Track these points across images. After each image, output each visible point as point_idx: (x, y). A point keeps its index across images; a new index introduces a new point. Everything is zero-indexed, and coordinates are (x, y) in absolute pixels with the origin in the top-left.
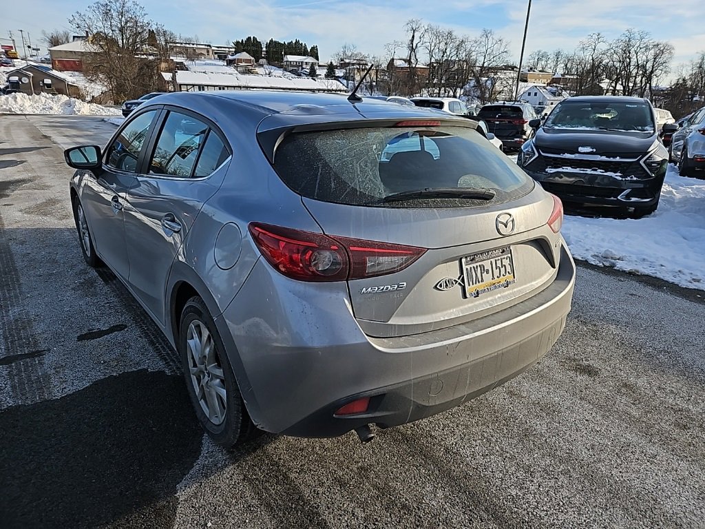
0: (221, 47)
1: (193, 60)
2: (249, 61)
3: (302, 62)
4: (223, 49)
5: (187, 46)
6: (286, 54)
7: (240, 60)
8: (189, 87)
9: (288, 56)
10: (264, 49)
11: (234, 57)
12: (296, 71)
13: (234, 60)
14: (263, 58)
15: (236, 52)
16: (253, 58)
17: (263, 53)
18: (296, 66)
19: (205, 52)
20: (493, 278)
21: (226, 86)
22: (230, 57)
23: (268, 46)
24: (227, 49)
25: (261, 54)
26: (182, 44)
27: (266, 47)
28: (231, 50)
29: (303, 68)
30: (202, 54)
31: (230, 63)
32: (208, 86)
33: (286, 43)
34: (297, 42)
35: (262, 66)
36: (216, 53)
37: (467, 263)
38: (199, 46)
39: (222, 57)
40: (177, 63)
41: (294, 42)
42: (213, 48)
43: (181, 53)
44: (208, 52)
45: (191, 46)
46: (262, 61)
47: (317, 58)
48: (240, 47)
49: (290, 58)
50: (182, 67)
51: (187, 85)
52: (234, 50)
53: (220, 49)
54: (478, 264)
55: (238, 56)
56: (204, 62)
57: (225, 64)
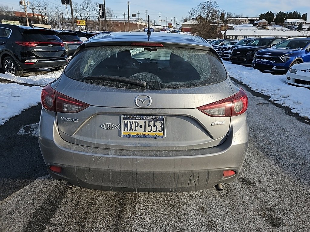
0: (253, 18)
1: (237, 25)
2: (265, 23)
3: (295, 22)
4: (253, 19)
5: (237, 18)
6: (286, 18)
7: (260, 23)
8: (230, 37)
9: (288, 20)
10: (275, 17)
11: (258, 22)
12: (291, 27)
13: (258, 23)
14: (274, 21)
15: (259, 20)
16: (267, 22)
17: (274, 19)
18: (291, 24)
19: (244, 21)
20: (145, 131)
21: (248, 36)
22: (256, 22)
23: (278, 15)
24: (256, 19)
25: (273, 19)
26: (234, 18)
27: (276, 16)
28: (257, 19)
29: (295, 26)
30: (242, 22)
31: (255, 25)
32: (239, 36)
33: (288, 13)
34: (295, 12)
35: (272, 25)
36: (249, 21)
37: (124, 119)
38: (242, 18)
39: (251, 22)
40: (230, 26)
41: (293, 13)
42: (249, 19)
43: (232, 22)
44: (246, 20)
45: (238, 18)
46: (272, 23)
47: (306, 20)
48: (262, 17)
49: (289, 21)
50: (232, 28)
51: (230, 36)
52: (259, 18)
53: (252, 19)
54: (134, 121)
55: (260, 21)
56: (242, 25)
57: (253, 25)
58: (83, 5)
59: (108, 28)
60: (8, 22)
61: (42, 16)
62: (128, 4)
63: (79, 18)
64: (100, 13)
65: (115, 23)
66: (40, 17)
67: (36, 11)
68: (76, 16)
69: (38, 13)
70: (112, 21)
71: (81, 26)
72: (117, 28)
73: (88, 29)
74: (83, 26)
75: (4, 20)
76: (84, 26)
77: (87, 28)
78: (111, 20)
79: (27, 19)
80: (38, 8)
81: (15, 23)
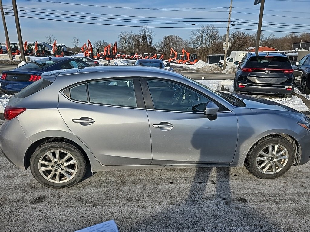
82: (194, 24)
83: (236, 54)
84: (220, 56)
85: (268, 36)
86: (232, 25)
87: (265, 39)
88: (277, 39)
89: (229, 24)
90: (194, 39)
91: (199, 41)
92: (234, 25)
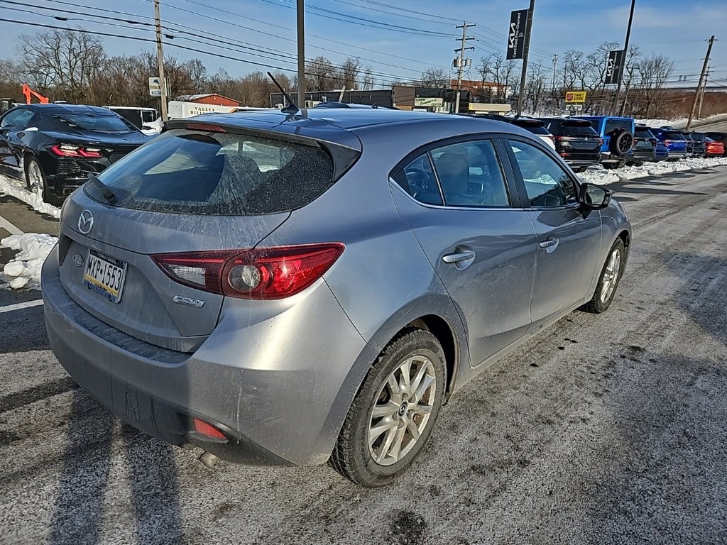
20: (103, 282)
58: (596, 56)
59: (647, 109)
60: (424, 100)
61: (499, 85)
62: (709, 44)
63: (578, 84)
64: (610, 71)
65: (674, 95)
66: (495, 89)
67: (490, 78)
68: (572, 83)
69: (492, 81)
70: (664, 89)
71: (574, 103)
72: (675, 107)
73: (592, 111)
74: (579, 103)
75: (419, 97)
76: (581, 103)
77: (590, 109)
78: (663, 86)
79: (459, 94)
80: (494, 71)
81: (435, 102)
82: (65, 19)
83: (183, 108)
84: (140, 111)
85: (215, 74)
86: (167, 36)
87: (209, 79)
88: (232, 83)
89: (159, 32)
90: (34, 61)
91: (49, 66)
92: (172, 37)
